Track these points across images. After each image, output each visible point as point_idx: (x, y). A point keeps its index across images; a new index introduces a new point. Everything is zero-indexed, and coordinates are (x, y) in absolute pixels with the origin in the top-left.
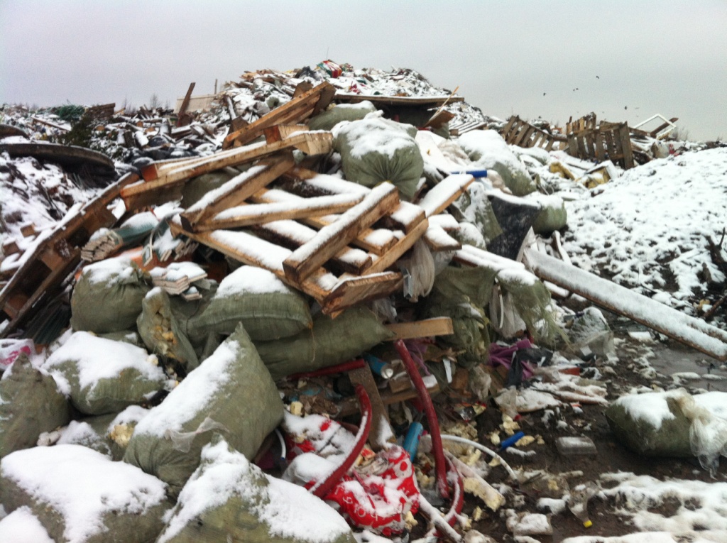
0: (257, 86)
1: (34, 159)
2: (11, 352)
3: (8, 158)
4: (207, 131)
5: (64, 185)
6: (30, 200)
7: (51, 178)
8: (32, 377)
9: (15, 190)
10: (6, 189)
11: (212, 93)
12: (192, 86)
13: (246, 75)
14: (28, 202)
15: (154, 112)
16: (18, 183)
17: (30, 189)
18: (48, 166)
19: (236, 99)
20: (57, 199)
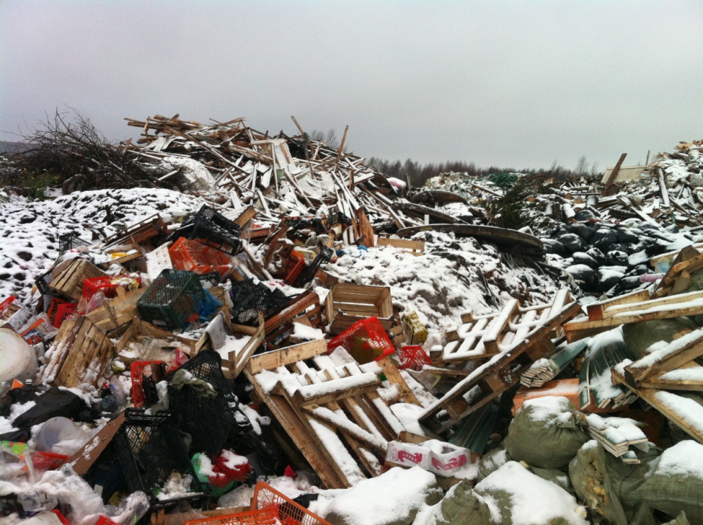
0: (692, 158)
1: (474, 240)
2: (451, 458)
3: (454, 237)
4: (634, 203)
5: (499, 269)
6: (471, 286)
7: (489, 262)
8: (471, 504)
9: (459, 277)
10: (452, 275)
11: (643, 164)
12: (624, 156)
13: (681, 146)
14: (468, 288)
15: (582, 180)
16: (462, 271)
17: (471, 275)
18: (486, 246)
19: (667, 171)
20: (492, 282)
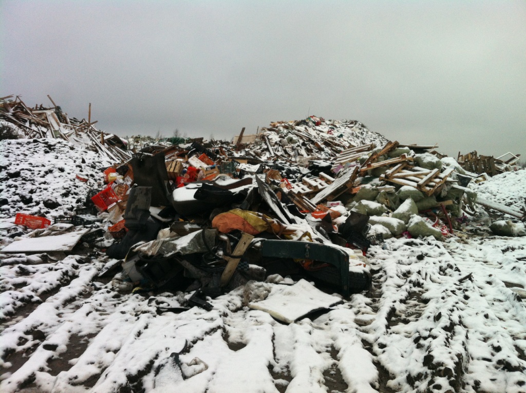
0: (280, 131)
4: (257, 154)
11: (255, 134)
12: (243, 129)
13: (273, 124)
19: (270, 137)
